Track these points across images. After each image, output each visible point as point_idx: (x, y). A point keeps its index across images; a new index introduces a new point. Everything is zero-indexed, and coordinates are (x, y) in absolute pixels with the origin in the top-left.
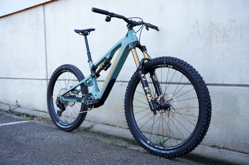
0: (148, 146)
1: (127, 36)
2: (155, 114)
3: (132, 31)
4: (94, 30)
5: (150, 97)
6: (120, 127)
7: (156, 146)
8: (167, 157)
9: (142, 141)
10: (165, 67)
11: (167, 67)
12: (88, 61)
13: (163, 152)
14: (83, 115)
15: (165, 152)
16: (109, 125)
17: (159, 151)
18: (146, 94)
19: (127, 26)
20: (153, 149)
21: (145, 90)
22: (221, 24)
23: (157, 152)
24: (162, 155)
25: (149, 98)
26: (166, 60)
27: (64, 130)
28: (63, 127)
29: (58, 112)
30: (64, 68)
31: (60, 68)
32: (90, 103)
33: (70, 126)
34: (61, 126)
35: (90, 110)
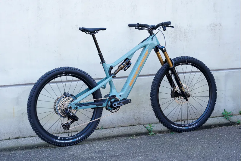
0: (178, 127)
1: (153, 39)
4: (105, 29)
7: (183, 125)
8: (194, 129)
9: (172, 125)
10: (185, 64)
11: (187, 64)
13: (189, 127)
15: (191, 127)
17: (186, 128)
20: (182, 128)
21: (180, 83)
24: (190, 130)
25: (183, 89)
26: (188, 59)
27: (71, 144)
28: (68, 141)
29: (63, 125)
30: (64, 72)
31: (56, 72)
32: (120, 104)
33: (80, 138)
34: (63, 142)
35: (116, 111)
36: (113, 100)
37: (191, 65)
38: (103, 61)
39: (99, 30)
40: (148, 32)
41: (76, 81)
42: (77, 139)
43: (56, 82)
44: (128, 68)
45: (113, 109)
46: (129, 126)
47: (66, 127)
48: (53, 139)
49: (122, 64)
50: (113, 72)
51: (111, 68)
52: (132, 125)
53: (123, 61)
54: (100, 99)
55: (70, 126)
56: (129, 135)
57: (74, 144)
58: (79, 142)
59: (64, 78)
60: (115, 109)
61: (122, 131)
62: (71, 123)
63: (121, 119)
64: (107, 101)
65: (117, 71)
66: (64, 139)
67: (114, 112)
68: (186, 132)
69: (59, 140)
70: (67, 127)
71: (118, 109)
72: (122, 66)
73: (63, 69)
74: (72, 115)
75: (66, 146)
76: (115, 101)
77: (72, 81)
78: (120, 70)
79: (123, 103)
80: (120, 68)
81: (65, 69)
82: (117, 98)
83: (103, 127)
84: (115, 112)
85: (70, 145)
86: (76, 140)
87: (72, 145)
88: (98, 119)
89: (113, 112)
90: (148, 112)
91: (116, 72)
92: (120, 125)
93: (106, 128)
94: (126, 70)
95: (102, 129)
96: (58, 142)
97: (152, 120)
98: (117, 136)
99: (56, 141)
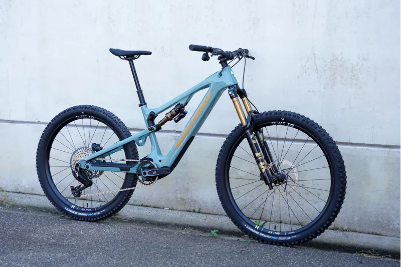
0: (257, 233)
1: (221, 76)
2: (271, 188)
3: (228, 67)
4: (150, 53)
5: (264, 166)
6: (172, 209)
7: (269, 232)
8: (288, 244)
9: (247, 227)
10: (283, 125)
11: (286, 125)
12: (140, 105)
13: (280, 238)
14: (129, 193)
15: (284, 238)
16: (147, 206)
17: (274, 238)
18: (258, 162)
19: (218, 59)
20: (265, 236)
21: (257, 156)
22: (349, 60)
23: (272, 239)
24: (280, 243)
25: (262, 167)
26: (286, 116)
27: (86, 220)
28: (82, 214)
29: (73, 189)
31: (72, 111)
32: (152, 173)
33: (99, 213)
34: (76, 213)
35: (149, 184)
36: (148, 165)
37: (294, 127)
38: (143, 103)
39: (140, 53)
40: (220, 63)
41: (101, 127)
42: (95, 214)
43: (76, 126)
47: (76, 193)
50: (157, 121)
51: (151, 115)
55: (81, 192)
57: (91, 220)
58: (96, 219)
59: (86, 121)
60: (147, 179)
62: (84, 188)
64: (138, 165)
65: (162, 121)
66: (79, 209)
67: (146, 184)
68: (272, 244)
69: (72, 209)
70: (78, 193)
73: (82, 108)
74: (78, 176)
77: (97, 127)
78: (167, 120)
79: (157, 173)
81: (84, 109)
82: (153, 163)
83: (201, 211)
85: (84, 220)
86: (94, 216)
87: (88, 221)
91: (160, 123)
94: (178, 121)
96: (69, 212)
99: (67, 209)
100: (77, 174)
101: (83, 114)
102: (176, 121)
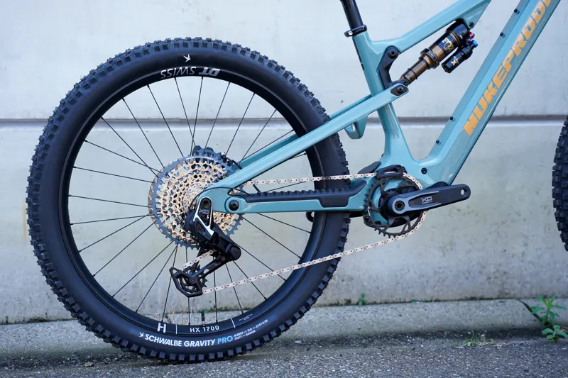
27: (212, 356)
28: (198, 344)
29: (178, 276)
30: (188, 59)
31: (153, 53)
32: (420, 204)
33: (251, 331)
34: (178, 343)
35: (403, 232)
36: (394, 185)
38: (356, 26)
42: (238, 336)
44: (460, 61)
45: (391, 222)
46: (467, 299)
47: (189, 284)
48: (132, 331)
49: (438, 42)
50: (396, 73)
51: (391, 54)
52: (479, 295)
53: (443, 32)
54: (337, 177)
55: (205, 281)
56: (460, 333)
57: (226, 354)
58: (244, 350)
60: (400, 221)
61: (435, 315)
62: (212, 268)
63: (435, 272)
64: (367, 187)
65: (416, 70)
66: (183, 332)
67: (395, 235)
69: (161, 334)
70: (195, 285)
71: (413, 223)
72: (438, 51)
73: (185, 45)
74: (212, 233)
75: (187, 361)
76: (399, 191)
78: (428, 67)
79: (434, 201)
80: (426, 58)
81: (191, 47)
82: (411, 178)
83: (366, 299)
84: (399, 234)
85: (207, 359)
86: (234, 341)
87: (217, 359)
88: (328, 258)
89: (390, 235)
90: (539, 253)
91: (411, 74)
92: (429, 293)
93: (378, 301)
94: (453, 67)
95: (364, 304)
96: (156, 343)
97: (555, 282)
98: (417, 334)
99: (148, 338)
100: (208, 228)
101: (190, 63)
102: (449, 69)
